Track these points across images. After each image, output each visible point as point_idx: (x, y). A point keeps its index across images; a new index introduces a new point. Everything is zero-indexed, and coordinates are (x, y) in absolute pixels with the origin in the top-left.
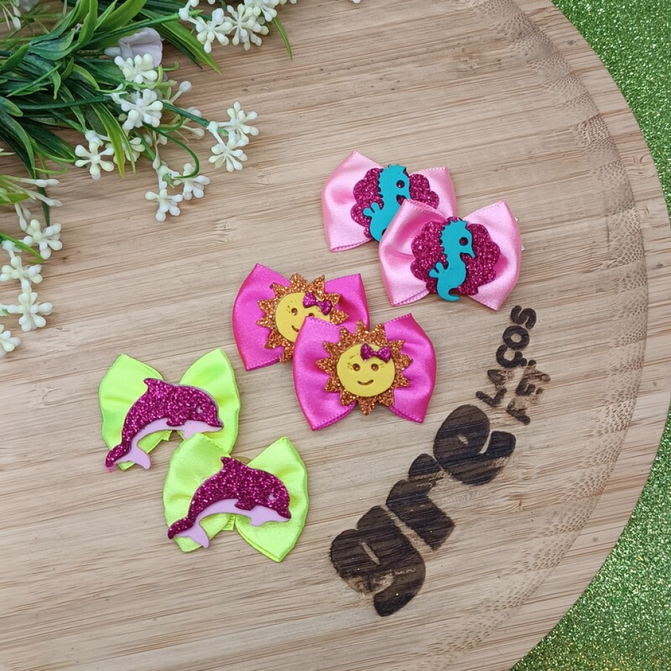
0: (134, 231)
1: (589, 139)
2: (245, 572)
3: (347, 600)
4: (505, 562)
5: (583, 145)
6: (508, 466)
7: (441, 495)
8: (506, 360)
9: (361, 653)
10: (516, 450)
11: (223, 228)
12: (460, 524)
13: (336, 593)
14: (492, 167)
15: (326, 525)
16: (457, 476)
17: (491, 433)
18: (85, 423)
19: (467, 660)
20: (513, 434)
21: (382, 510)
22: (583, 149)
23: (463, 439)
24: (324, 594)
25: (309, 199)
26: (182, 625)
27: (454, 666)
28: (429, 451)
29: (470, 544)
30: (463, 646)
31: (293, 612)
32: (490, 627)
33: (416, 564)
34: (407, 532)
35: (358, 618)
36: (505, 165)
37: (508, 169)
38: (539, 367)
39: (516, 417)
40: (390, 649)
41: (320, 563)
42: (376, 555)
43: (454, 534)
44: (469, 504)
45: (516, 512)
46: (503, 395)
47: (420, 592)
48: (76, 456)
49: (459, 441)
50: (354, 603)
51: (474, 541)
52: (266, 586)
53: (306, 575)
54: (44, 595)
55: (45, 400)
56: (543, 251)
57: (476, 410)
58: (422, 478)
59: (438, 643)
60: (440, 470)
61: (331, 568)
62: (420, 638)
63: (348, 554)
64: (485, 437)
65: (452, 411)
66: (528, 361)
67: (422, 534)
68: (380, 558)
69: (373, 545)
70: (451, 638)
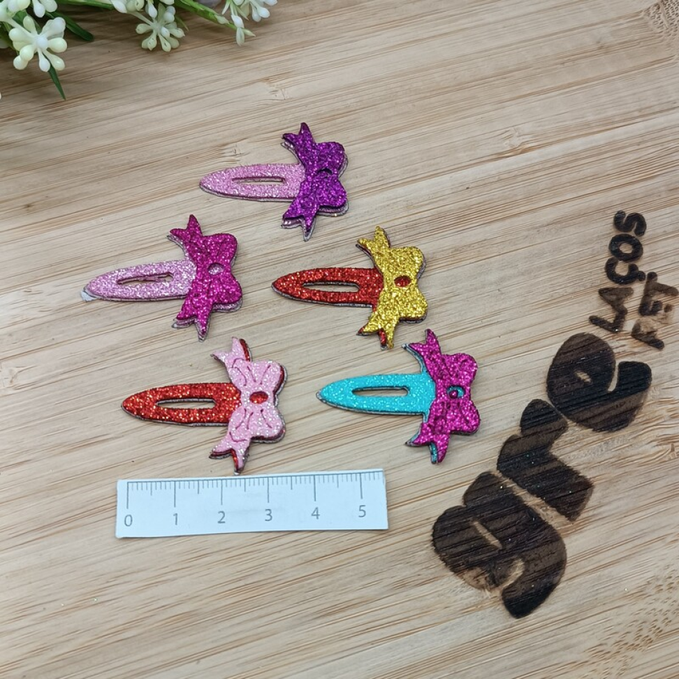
0: (117, 166)
1: (665, 23)
2: (319, 581)
3: (466, 601)
4: (668, 525)
5: (659, 30)
6: (648, 403)
7: (568, 449)
8: (617, 275)
9: (497, 672)
10: (654, 382)
11: (233, 154)
12: (600, 484)
13: (448, 595)
14: (557, 61)
15: (421, 504)
16: (583, 423)
17: (617, 364)
18: (73, 407)
19: (648, 659)
20: (645, 363)
21: (494, 476)
22: (661, 34)
23: (583, 376)
24: (433, 597)
25: (340, 112)
26: (238, 665)
27: (632, 670)
28: (543, 397)
29: (618, 507)
30: (637, 643)
31: (393, 628)
32: (668, 611)
33: (552, 542)
34: (532, 501)
35: (485, 625)
36: (572, 57)
37: (576, 62)
38: (661, 280)
39: (646, 342)
40: (538, 662)
41: (420, 556)
42: (495, 536)
43: (594, 498)
44: (607, 456)
45: (670, 460)
46: (623, 317)
47: (563, 579)
48: (64, 452)
49: (580, 378)
50: (476, 605)
51: (621, 502)
52: (351, 596)
53: (404, 574)
54: (32, 647)
55: (16, 382)
56: (637, 147)
57: (592, 340)
58: (539, 430)
59: (601, 645)
60: (561, 417)
61: (437, 562)
62: (574, 641)
63: (456, 540)
64: (611, 371)
65: (562, 343)
66: (647, 273)
67: (552, 503)
68: (502, 540)
69: (487, 524)
70: (618, 635)
